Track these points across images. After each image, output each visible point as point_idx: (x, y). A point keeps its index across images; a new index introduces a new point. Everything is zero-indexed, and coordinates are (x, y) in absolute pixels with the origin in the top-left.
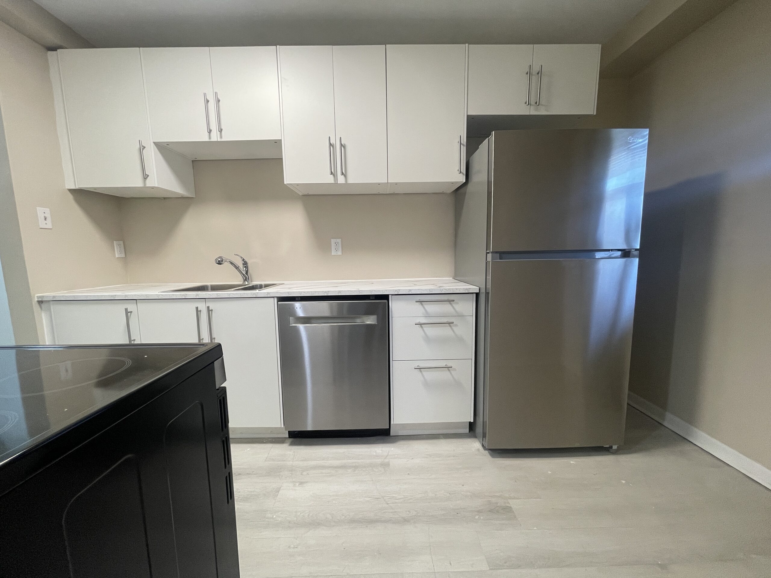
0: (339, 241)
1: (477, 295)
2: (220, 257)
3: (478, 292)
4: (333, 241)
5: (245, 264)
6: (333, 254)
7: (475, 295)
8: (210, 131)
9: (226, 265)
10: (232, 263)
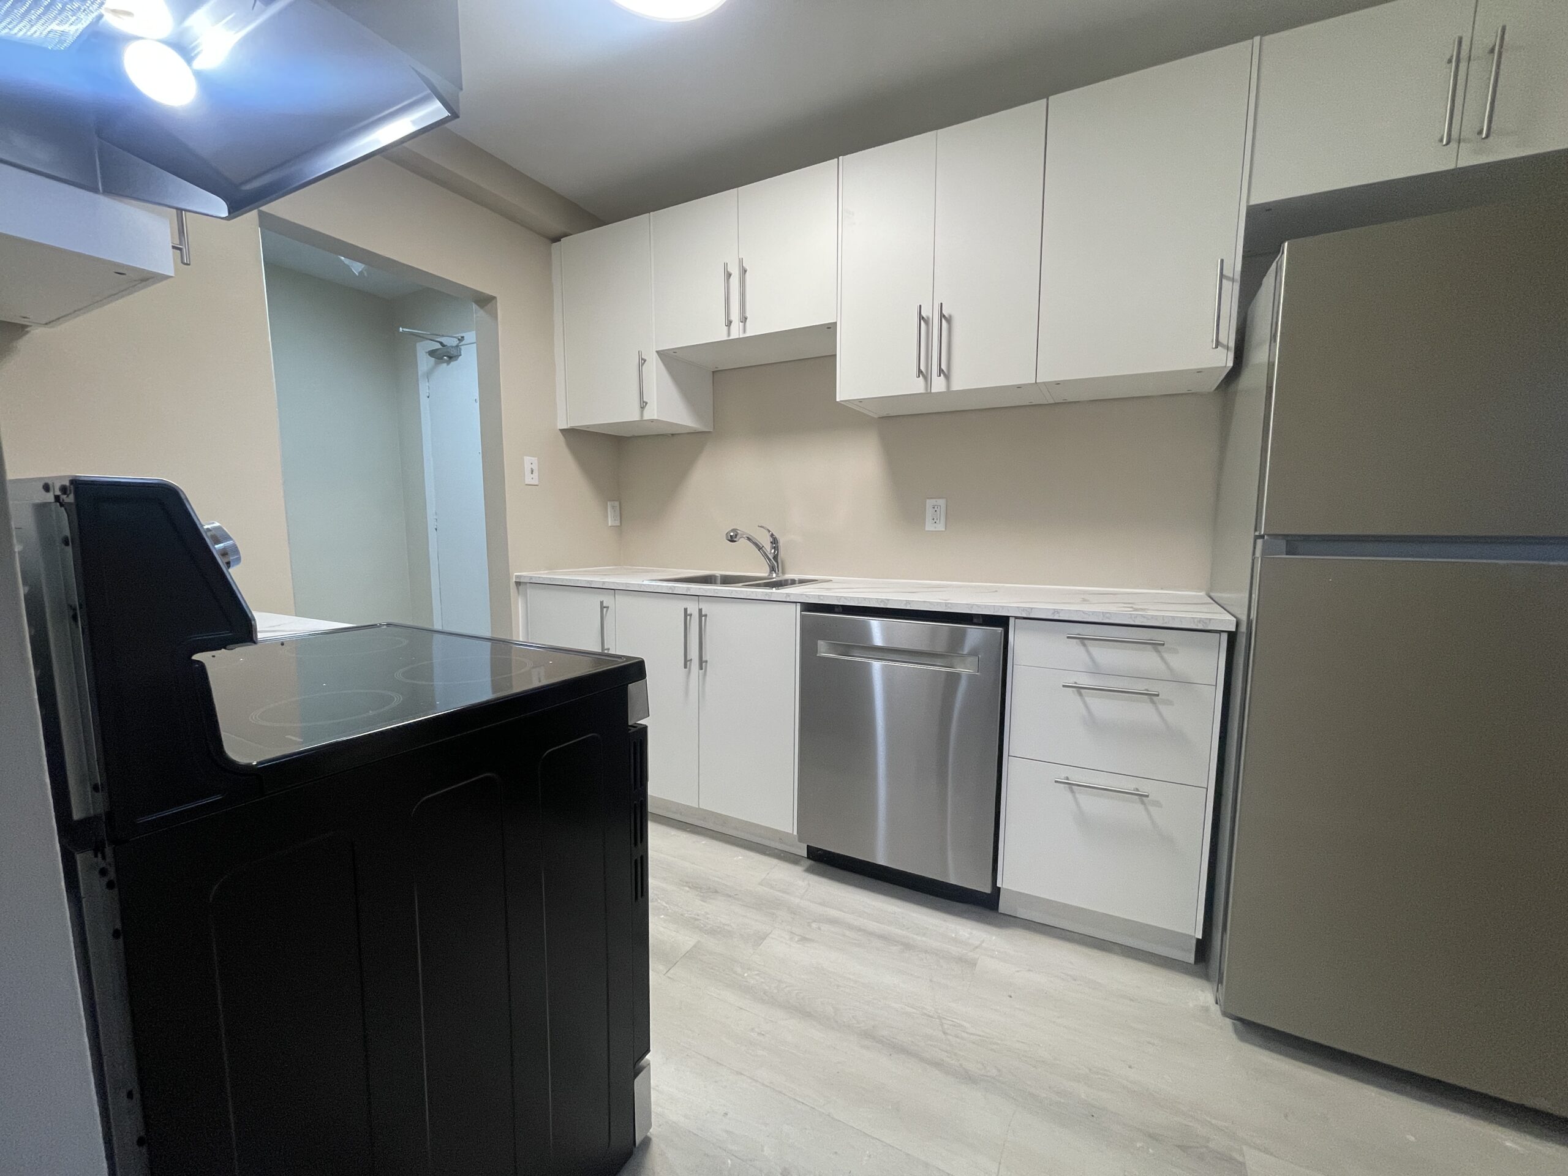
0: (942, 502)
1: (1232, 637)
2: (733, 530)
3: (1234, 630)
4: (930, 503)
5: (775, 542)
6: (927, 529)
7: (1225, 637)
8: (729, 323)
9: (742, 542)
10: (749, 539)
